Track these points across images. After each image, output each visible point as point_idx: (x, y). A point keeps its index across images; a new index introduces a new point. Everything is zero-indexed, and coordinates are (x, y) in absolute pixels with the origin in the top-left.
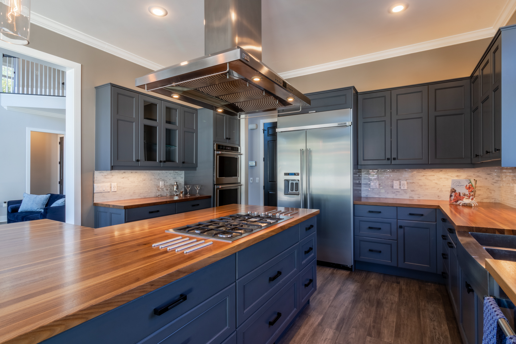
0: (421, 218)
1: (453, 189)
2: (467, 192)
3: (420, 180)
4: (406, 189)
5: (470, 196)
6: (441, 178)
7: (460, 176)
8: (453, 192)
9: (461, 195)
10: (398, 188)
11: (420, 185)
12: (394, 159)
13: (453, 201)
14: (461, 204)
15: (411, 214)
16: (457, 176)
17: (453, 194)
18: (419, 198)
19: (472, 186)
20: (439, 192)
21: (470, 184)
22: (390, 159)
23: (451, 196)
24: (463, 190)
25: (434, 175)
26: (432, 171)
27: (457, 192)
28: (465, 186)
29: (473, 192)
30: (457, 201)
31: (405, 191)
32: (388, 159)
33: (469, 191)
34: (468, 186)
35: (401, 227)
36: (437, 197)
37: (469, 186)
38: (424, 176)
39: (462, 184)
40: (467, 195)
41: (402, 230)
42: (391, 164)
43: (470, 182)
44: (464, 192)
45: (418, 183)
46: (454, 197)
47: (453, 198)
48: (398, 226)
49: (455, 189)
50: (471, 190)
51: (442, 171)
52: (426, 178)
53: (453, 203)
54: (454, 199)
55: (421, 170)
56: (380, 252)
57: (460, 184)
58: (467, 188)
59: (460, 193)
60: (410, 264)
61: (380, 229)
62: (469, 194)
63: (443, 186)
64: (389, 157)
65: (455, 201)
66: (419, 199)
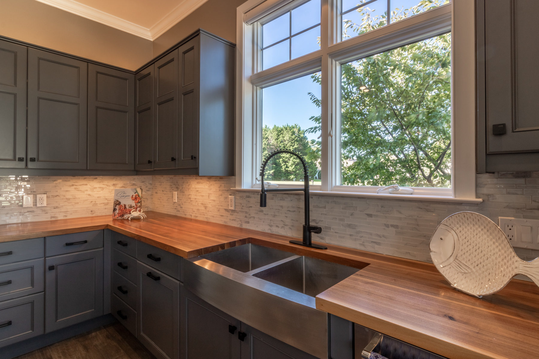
0: (84, 246)
1: (117, 201)
2: (133, 204)
3: (67, 191)
4: (46, 206)
5: (137, 208)
6: (95, 188)
7: (117, 184)
8: (117, 204)
9: (127, 207)
10: (32, 206)
11: (67, 199)
12: (33, 160)
13: (117, 216)
14: (130, 219)
15: (67, 244)
16: (114, 184)
17: (117, 207)
18: (66, 216)
19: (139, 196)
20: (93, 205)
21: (136, 193)
22: (25, 159)
23: (115, 210)
24: (128, 202)
25: (87, 185)
26: (85, 179)
27: (122, 204)
28: (131, 196)
29: (140, 202)
30: (123, 216)
31: (43, 210)
32: (21, 160)
33: (135, 203)
34: (134, 197)
35: (51, 268)
36: (90, 212)
37: (136, 196)
38: (73, 185)
39: (127, 194)
40: (134, 206)
41: (53, 272)
42: (25, 168)
43: (137, 192)
44: (130, 204)
45: (64, 196)
46: (119, 211)
47: (117, 211)
48: (47, 267)
49: (120, 200)
50: (137, 200)
51: (96, 178)
52: (75, 188)
53: (118, 218)
54: (118, 213)
55: (69, 177)
56: (10, 323)
57: (125, 195)
58: (134, 198)
59: (125, 205)
60: (64, 320)
61: (9, 282)
62: (136, 205)
63: (98, 197)
64: (23, 156)
65: (119, 215)
66: (65, 218)
